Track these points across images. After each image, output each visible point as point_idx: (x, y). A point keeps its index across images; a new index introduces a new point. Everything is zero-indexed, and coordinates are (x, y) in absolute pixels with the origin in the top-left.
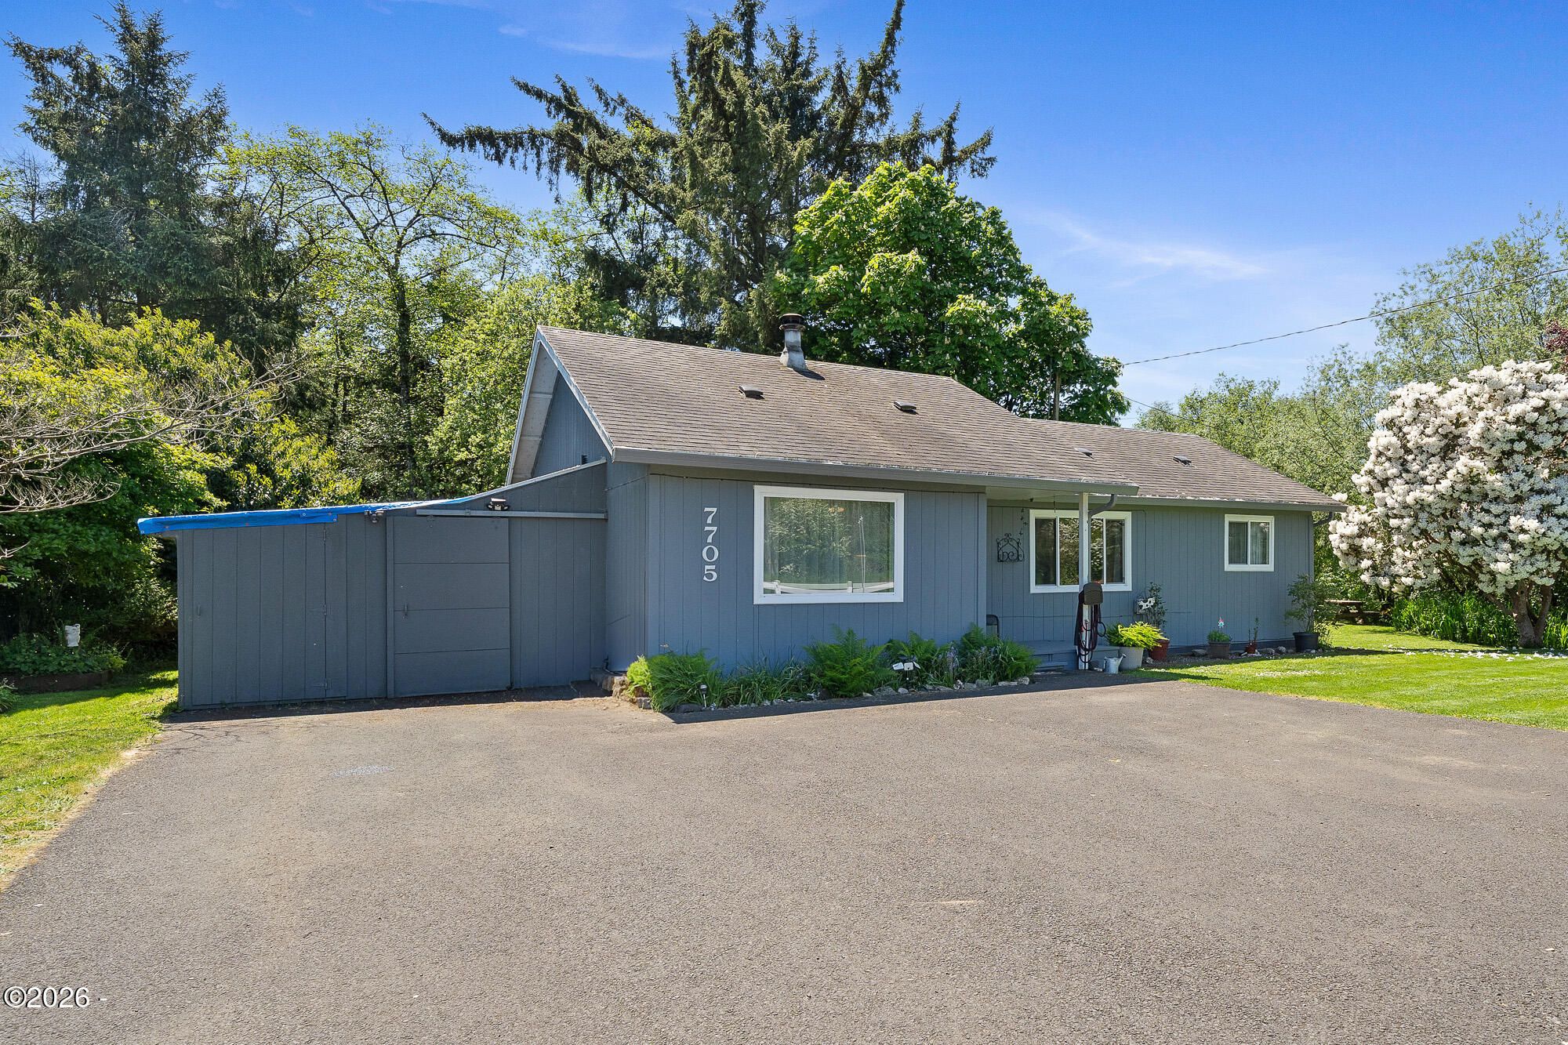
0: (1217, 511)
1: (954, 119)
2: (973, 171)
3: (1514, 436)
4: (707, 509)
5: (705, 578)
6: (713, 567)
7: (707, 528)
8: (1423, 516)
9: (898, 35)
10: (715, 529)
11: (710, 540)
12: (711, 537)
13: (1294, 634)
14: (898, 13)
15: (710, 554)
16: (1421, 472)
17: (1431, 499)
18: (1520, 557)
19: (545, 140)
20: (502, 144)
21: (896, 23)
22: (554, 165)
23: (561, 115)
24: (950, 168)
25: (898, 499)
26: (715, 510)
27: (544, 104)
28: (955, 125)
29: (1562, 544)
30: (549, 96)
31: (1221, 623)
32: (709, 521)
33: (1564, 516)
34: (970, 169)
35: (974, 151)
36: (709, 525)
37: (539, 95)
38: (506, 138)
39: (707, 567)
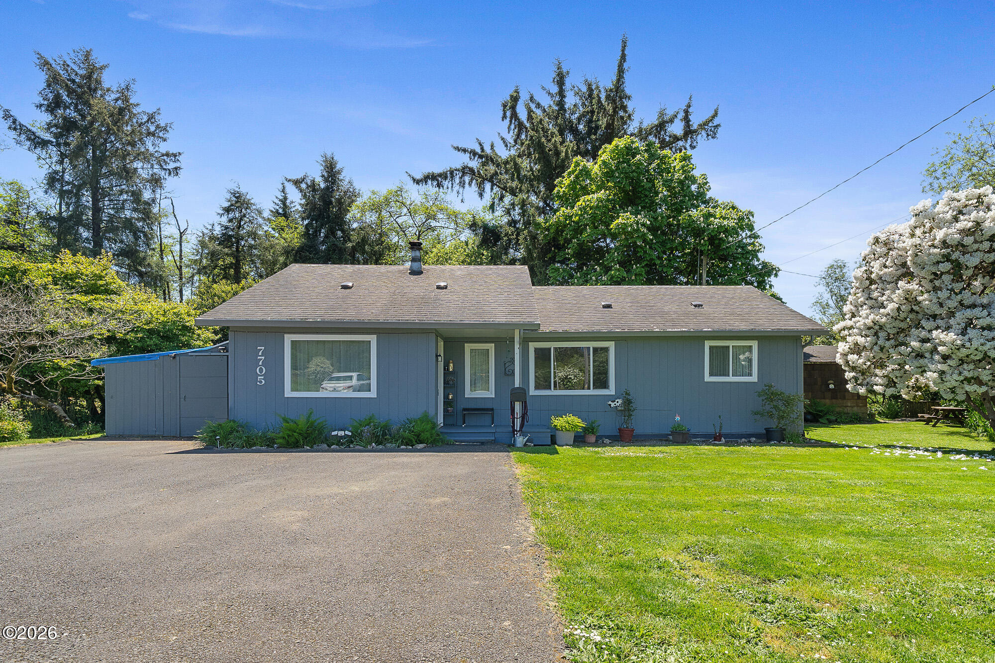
0: (696, 339)
1: (689, 106)
2: (708, 135)
3: (939, 258)
4: (258, 348)
5: (258, 383)
6: (263, 377)
7: (259, 358)
8: (882, 334)
9: (626, 66)
10: (263, 358)
11: (260, 364)
12: (261, 362)
13: (765, 429)
14: (623, 51)
15: (261, 371)
16: (880, 298)
17: (884, 320)
18: (948, 367)
19: (457, 173)
20: (440, 179)
21: (623, 57)
22: (462, 184)
23: (476, 158)
24: (691, 137)
25: (373, 339)
26: (263, 348)
27: (468, 155)
28: (690, 110)
29: (985, 353)
30: (469, 150)
31: (678, 418)
32: (260, 354)
33: (989, 328)
34: (706, 135)
35: (706, 123)
36: (260, 356)
37: (465, 151)
38: (440, 175)
39: (259, 377)
